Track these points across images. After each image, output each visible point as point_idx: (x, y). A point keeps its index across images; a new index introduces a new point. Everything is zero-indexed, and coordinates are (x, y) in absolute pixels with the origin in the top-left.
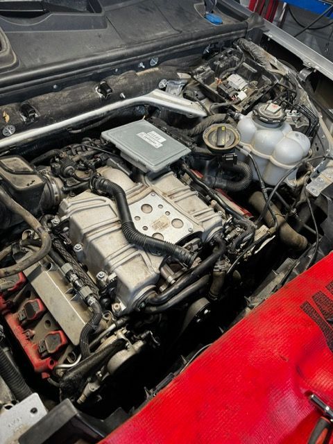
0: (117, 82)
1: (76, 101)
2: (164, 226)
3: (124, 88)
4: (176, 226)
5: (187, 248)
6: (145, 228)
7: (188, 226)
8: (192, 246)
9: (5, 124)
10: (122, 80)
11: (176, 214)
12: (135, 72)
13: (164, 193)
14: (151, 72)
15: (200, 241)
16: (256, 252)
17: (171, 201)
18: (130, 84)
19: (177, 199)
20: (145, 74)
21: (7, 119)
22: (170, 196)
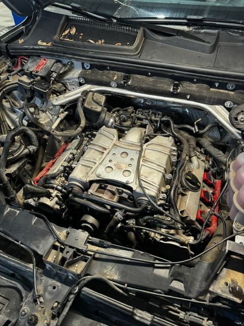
0: (190, 87)
1: (154, 86)
2: (119, 168)
3: (191, 93)
4: (124, 174)
5: (118, 190)
6: (110, 161)
7: (130, 179)
8: (123, 192)
9: (113, 80)
10: (194, 88)
11: (133, 169)
12: (209, 87)
13: (144, 157)
14: (223, 93)
15: (132, 196)
16: (161, 241)
17: (141, 163)
18: (198, 92)
19: (145, 164)
20: (216, 92)
21: (115, 78)
22: (145, 161)
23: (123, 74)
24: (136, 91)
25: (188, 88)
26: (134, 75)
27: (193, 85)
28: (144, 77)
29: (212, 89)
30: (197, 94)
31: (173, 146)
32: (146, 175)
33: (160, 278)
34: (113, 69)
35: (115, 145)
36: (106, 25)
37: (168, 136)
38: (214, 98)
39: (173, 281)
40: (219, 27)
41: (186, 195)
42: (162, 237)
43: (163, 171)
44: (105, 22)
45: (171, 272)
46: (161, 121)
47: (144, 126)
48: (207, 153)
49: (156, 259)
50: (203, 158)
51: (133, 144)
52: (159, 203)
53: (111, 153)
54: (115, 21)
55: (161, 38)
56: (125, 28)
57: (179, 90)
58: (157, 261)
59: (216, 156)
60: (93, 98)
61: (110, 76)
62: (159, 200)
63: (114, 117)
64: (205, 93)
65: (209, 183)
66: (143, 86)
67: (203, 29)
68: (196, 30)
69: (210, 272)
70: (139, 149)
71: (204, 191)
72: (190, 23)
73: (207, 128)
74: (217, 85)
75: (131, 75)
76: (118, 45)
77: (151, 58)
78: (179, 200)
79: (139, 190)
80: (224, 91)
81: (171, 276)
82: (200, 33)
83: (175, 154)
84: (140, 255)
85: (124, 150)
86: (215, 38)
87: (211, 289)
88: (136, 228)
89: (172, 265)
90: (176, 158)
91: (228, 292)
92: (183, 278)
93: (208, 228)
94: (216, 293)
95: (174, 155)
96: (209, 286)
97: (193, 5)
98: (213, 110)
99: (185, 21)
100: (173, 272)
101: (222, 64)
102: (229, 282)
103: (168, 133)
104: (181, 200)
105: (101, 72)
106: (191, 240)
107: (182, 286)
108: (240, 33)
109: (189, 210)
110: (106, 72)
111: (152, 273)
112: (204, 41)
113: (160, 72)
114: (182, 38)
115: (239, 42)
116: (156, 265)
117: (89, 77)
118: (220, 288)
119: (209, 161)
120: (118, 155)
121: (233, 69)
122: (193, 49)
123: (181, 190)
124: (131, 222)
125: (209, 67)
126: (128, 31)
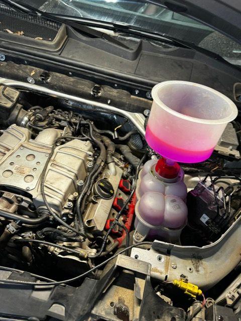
0: (110, 91)
1: (75, 86)
2: (21, 173)
3: (112, 98)
4: (26, 179)
5: (17, 197)
6: (12, 164)
7: (31, 185)
8: (22, 200)
9: (30, 76)
10: (114, 93)
11: (37, 174)
12: (129, 93)
13: (54, 160)
14: (142, 101)
15: (33, 204)
16: (60, 256)
17: (49, 167)
18: (118, 97)
19: (54, 169)
20: (136, 99)
21: (32, 74)
22: (54, 165)
23: (42, 70)
24: (55, 90)
25: (109, 92)
26: (54, 73)
27: (114, 90)
28: (64, 76)
29: (132, 96)
30: (117, 100)
31: (89, 150)
32: (52, 181)
33: (38, 302)
34: (30, 63)
35: (22, 146)
36: (30, 17)
37: (86, 140)
38: (134, 106)
39: (54, 305)
40: (144, 36)
41: (97, 203)
42: (62, 251)
43: (73, 177)
44: (27, 13)
45: (53, 293)
46: (80, 124)
47: (61, 128)
48: (126, 160)
49: (38, 279)
50: (122, 165)
51: (44, 146)
52: (63, 213)
53: (15, 155)
54: (40, 15)
55: (84, 38)
56: (51, 24)
57: (100, 94)
58: (39, 282)
59: (134, 163)
60: (3, 92)
61: (27, 71)
62: (63, 209)
63: (30, 116)
64: (125, 99)
65: (126, 190)
66: (63, 85)
67: (129, 36)
68: (122, 37)
69: (95, 292)
70: (50, 152)
71: (118, 199)
72: (116, 28)
73: (127, 135)
74: (137, 92)
75: (51, 72)
76: (39, 39)
77: (73, 57)
78: (89, 209)
79: (39, 198)
80: (143, 99)
81: (52, 299)
82: (125, 39)
83: (91, 159)
84: (19, 276)
85: (31, 152)
86: (137, 46)
87: (93, 312)
88: (34, 242)
89: (56, 285)
90: (92, 163)
91: (113, 314)
92: (65, 301)
93: (118, 239)
94: (99, 316)
95: (90, 161)
96: (92, 308)
97: (121, 12)
98: (133, 117)
99: (112, 26)
100: (54, 294)
101: (142, 72)
102: (116, 301)
103: (87, 137)
104: (91, 209)
105: (18, 65)
106: (93, 253)
107: (63, 310)
108: (163, 46)
109: (97, 220)
110: (23, 66)
111: (30, 297)
112: (127, 48)
113: (79, 72)
114: (106, 41)
115: (161, 53)
116: (36, 287)
117: (3, 70)
118: (104, 309)
119: (127, 168)
120: (23, 158)
121: (152, 78)
122: (115, 54)
123: (92, 198)
124: (28, 235)
125: (130, 73)
126: (51, 27)
